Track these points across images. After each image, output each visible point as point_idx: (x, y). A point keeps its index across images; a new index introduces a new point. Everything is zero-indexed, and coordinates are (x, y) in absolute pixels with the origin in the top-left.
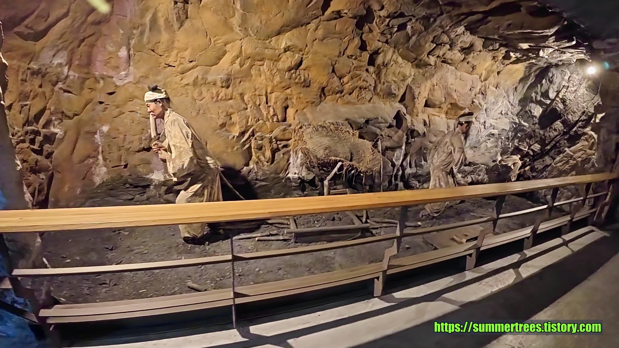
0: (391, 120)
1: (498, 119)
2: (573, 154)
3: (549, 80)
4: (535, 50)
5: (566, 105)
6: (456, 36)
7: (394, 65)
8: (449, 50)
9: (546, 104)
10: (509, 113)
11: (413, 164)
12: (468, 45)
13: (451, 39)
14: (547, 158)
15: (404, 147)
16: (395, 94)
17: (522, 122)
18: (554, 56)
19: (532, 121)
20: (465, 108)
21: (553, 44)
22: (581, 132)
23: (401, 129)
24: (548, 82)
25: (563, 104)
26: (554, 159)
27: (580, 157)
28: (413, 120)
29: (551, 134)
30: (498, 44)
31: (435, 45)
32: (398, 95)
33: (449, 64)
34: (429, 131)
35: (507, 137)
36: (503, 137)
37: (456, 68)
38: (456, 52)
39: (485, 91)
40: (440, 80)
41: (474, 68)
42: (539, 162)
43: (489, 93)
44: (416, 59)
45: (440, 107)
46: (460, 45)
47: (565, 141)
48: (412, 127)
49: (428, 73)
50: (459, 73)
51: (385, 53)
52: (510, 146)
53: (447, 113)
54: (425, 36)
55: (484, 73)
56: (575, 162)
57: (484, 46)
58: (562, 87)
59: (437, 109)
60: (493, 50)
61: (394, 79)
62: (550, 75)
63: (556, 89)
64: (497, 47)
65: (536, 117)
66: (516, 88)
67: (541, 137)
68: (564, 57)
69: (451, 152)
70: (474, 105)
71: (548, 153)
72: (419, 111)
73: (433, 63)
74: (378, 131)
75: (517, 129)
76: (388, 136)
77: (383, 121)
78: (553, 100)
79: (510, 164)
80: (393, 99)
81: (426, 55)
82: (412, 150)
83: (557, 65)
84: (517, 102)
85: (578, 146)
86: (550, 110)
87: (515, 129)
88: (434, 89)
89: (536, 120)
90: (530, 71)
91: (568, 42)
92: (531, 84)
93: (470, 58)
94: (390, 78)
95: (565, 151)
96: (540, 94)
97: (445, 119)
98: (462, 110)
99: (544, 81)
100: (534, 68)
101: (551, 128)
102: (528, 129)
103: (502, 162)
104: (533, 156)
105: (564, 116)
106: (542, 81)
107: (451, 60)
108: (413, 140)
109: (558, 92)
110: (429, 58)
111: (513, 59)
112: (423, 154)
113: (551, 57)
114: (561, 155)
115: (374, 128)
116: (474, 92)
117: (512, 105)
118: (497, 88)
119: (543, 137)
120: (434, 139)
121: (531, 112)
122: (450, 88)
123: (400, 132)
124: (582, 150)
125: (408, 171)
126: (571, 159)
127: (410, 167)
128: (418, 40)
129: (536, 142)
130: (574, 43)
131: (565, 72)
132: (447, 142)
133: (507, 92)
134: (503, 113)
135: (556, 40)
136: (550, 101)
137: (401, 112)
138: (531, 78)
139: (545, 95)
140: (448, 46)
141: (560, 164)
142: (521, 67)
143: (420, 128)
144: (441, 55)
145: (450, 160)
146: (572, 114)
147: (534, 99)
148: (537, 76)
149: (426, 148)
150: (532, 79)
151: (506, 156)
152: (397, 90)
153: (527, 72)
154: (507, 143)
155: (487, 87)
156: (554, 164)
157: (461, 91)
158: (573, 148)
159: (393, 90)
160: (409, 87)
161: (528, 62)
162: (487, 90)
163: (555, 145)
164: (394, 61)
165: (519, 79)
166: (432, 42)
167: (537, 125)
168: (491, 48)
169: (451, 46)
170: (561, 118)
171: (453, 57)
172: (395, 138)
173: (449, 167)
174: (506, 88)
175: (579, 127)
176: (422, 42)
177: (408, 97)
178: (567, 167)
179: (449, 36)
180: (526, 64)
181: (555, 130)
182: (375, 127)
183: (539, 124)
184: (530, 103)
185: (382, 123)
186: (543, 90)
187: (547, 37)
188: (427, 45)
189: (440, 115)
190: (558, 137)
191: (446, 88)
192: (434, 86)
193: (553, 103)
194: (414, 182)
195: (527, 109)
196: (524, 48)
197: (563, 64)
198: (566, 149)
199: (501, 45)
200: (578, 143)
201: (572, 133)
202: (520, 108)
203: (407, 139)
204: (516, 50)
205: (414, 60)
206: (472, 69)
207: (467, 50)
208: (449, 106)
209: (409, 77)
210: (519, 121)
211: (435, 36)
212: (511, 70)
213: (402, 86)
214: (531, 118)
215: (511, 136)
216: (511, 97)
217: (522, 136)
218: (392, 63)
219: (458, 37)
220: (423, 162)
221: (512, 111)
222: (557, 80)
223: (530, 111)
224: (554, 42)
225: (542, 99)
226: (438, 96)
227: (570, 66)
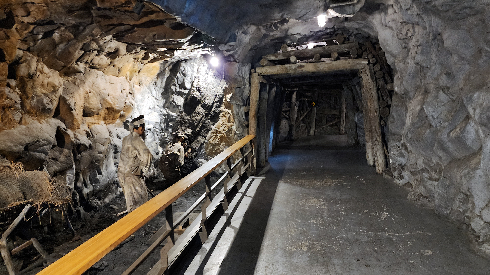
0: (53, 139)
1: (150, 114)
2: (218, 129)
3: (182, 73)
4: (171, 52)
5: (201, 92)
6: (105, 43)
7: (41, 76)
8: (97, 55)
9: (185, 94)
10: (156, 107)
11: (88, 182)
12: (113, 50)
13: (100, 46)
14: (200, 138)
15: (74, 167)
16: (50, 109)
17: (170, 113)
18: (185, 54)
19: (177, 110)
20: (121, 110)
21: (187, 47)
22: (219, 111)
23: (65, 146)
24: (182, 75)
25: (199, 92)
26: (205, 137)
27: (224, 130)
28: (76, 133)
29: (197, 118)
30: (139, 48)
31: (83, 52)
32: (52, 110)
33: (97, 69)
34: (95, 141)
35: (161, 128)
36: (157, 130)
37: (104, 72)
38: (102, 56)
39: (132, 91)
40: (92, 86)
41: (119, 70)
42: (195, 142)
43: (136, 91)
44: (64, 67)
45: (98, 114)
46: (106, 51)
47: (209, 121)
48: (78, 141)
49: (78, 81)
50: (107, 77)
51: (29, 63)
52: (166, 136)
53: (105, 119)
54: (75, 44)
55: (128, 73)
56: (221, 135)
57: (129, 50)
58: (194, 78)
59: (96, 117)
60: (136, 53)
61: (44, 91)
62: (182, 68)
63: (190, 80)
64: (139, 51)
65: (180, 106)
66: (155, 83)
67: (190, 122)
68: (192, 54)
69: (137, 156)
70: (127, 106)
71: (199, 134)
72: (80, 123)
73: (83, 70)
74: (43, 156)
75: (168, 120)
76: (53, 159)
77: (45, 142)
78: (190, 90)
79: (176, 151)
80: (48, 115)
81: (75, 62)
82: (82, 167)
83: (185, 60)
84: (160, 95)
85: (220, 122)
86: (190, 98)
87: (165, 120)
88: (88, 97)
89: (181, 109)
90: (164, 66)
91: (198, 45)
92: (167, 78)
93: (116, 61)
94: (39, 91)
95: (212, 128)
96: (178, 86)
97: (105, 125)
98: (118, 113)
99: (178, 74)
100: (167, 65)
101: (195, 113)
102: (177, 118)
103: (168, 152)
104: (189, 139)
105: (202, 101)
106: (177, 75)
107: (99, 65)
108: (80, 155)
109: (192, 83)
110: (78, 65)
111: (150, 59)
112: (96, 167)
113: (182, 55)
114: (210, 132)
115: (38, 154)
116: (125, 93)
117: (156, 99)
118: (141, 86)
119: (191, 122)
120: (102, 148)
121: (175, 103)
122: (104, 93)
123: (66, 151)
124: (223, 124)
125: (86, 191)
126: (218, 133)
127: (86, 187)
128: (66, 48)
129: (187, 127)
130: (202, 45)
131: (194, 65)
132: (129, 148)
133: (149, 88)
134: (151, 108)
135: (190, 45)
136: (188, 91)
137: (61, 127)
138: (166, 73)
139: (182, 86)
140: (96, 53)
141: (212, 139)
142: (157, 64)
143: (85, 140)
144: (89, 61)
145: (137, 163)
146: (208, 98)
147: (174, 91)
148: (171, 70)
149: (98, 161)
150: (168, 74)
151: (170, 146)
152: (50, 104)
153: (162, 68)
154: (163, 134)
155: (133, 86)
156: (207, 140)
157: (114, 94)
158: (216, 125)
159: (46, 105)
160: (62, 100)
161: (163, 60)
162: (134, 89)
163: (202, 125)
164: (40, 71)
165: (156, 74)
166: (81, 49)
167: (183, 113)
168: (134, 51)
169: (99, 52)
170: (200, 103)
171: (100, 62)
172: (62, 158)
173: (139, 170)
174: (148, 85)
175: (216, 107)
176: (71, 50)
177: (63, 110)
178: (217, 140)
179: (98, 43)
180: (161, 62)
181: (199, 114)
182: (38, 152)
183: (185, 111)
184: (171, 95)
185: (45, 145)
186: (180, 83)
187: (183, 43)
188: (77, 53)
189: (99, 123)
190: (203, 119)
191: (99, 94)
192: (88, 93)
193: (191, 92)
194: (95, 201)
195: (171, 100)
196: (162, 50)
197: (190, 59)
198: (212, 126)
199: (142, 49)
200: (219, 120)
201: (212, 113)
202: (165, 100)
203: (75, 156)
204: (154, 51)
205: (61, 68)
206: (118, 72)
207: (113, 55)
208: (106, 111)
209: (60, 87)
210: (167, 113)
211: (84, 44)
212: (149, 68)
213: (55, 98)
214: (176, 108)
215: (164, 127)
216: (154, 92)
217: (173, 124)
218: (38, 73)
219: (106, 44)
220: (98, 176)
221: (158, 104)
222: (189, 71)
223: (174, 101)
224: (188, 46)
225: (181, 90)
226: (94, 103)
227: (196, 60)
